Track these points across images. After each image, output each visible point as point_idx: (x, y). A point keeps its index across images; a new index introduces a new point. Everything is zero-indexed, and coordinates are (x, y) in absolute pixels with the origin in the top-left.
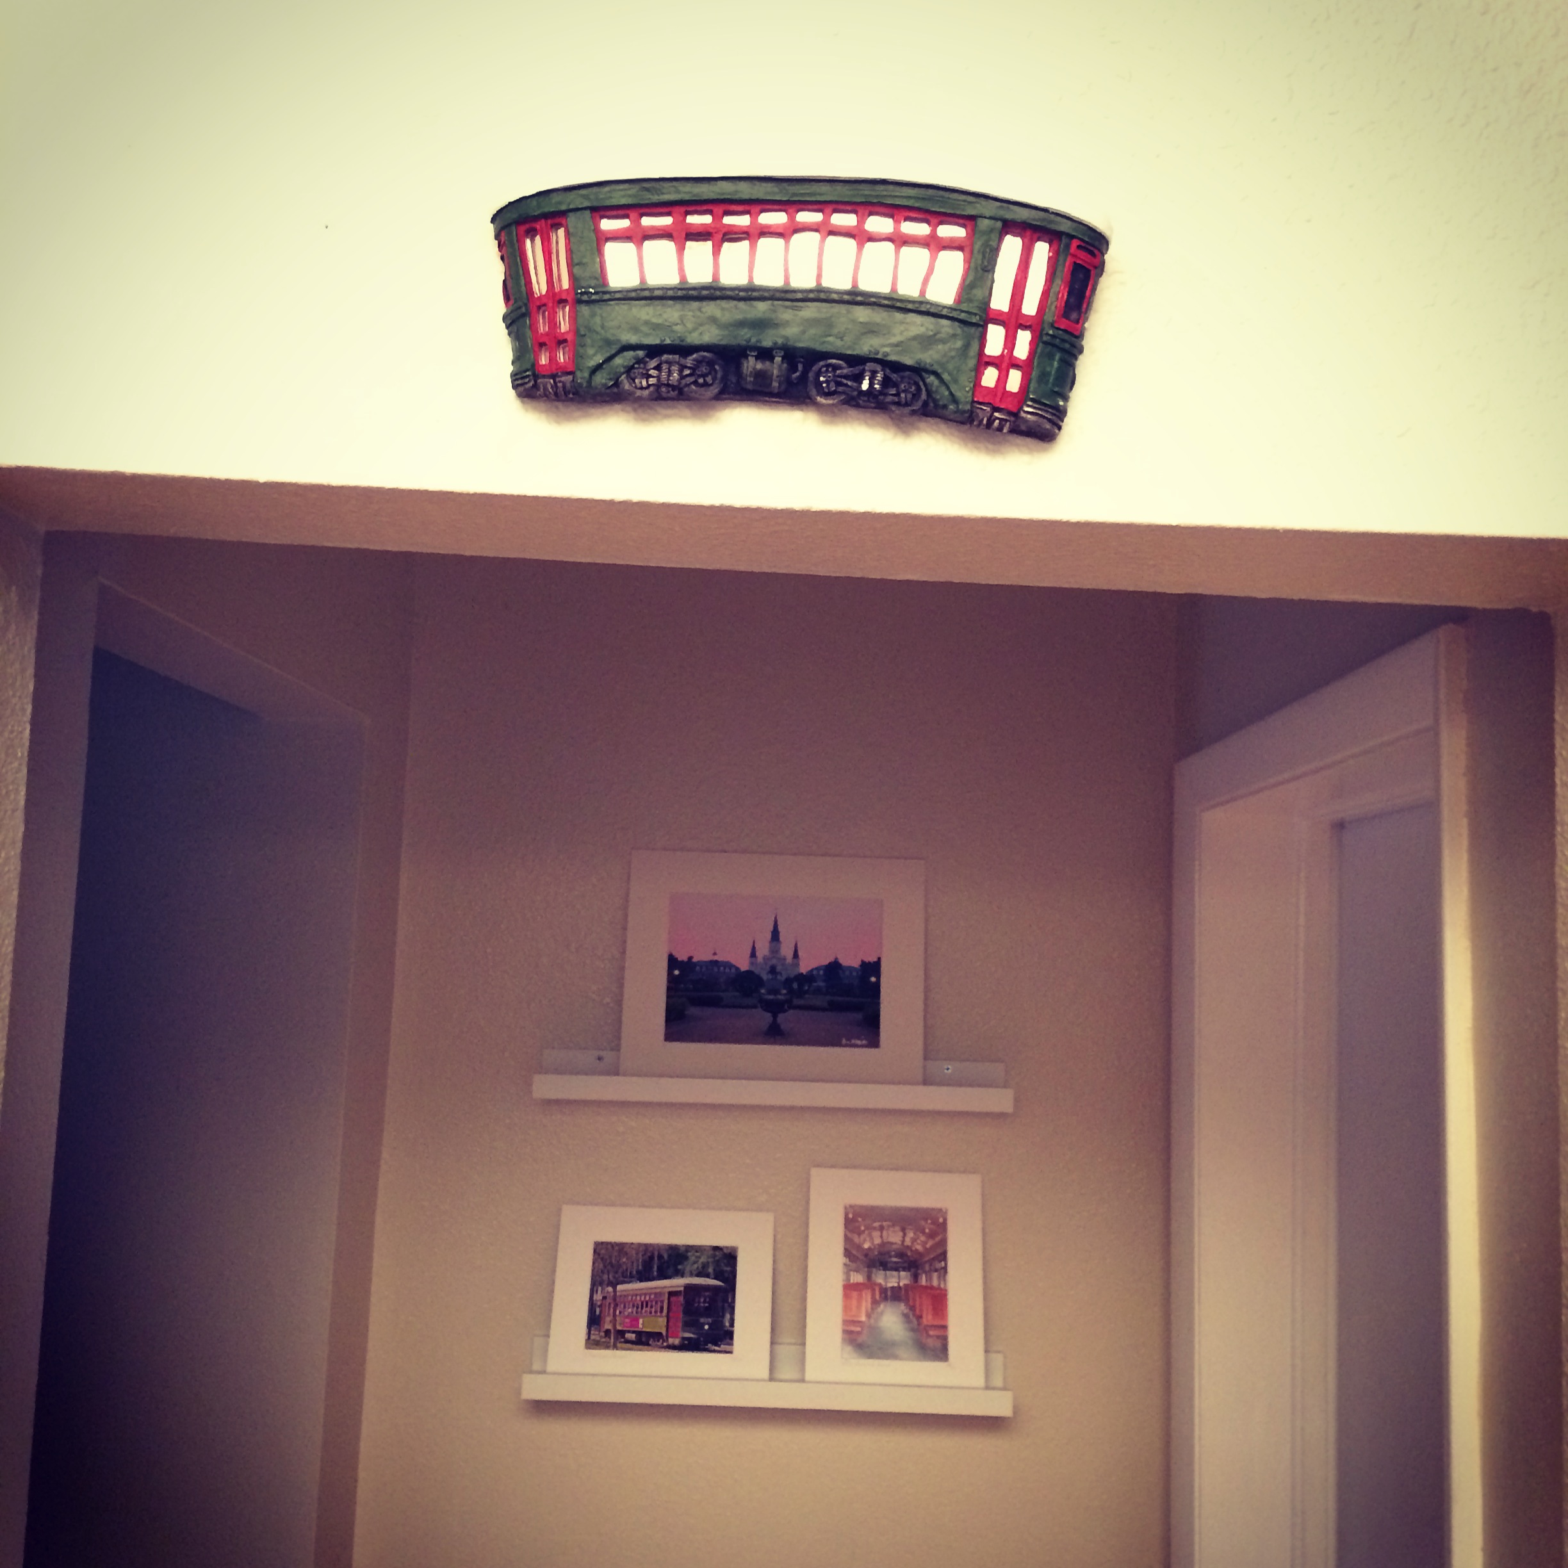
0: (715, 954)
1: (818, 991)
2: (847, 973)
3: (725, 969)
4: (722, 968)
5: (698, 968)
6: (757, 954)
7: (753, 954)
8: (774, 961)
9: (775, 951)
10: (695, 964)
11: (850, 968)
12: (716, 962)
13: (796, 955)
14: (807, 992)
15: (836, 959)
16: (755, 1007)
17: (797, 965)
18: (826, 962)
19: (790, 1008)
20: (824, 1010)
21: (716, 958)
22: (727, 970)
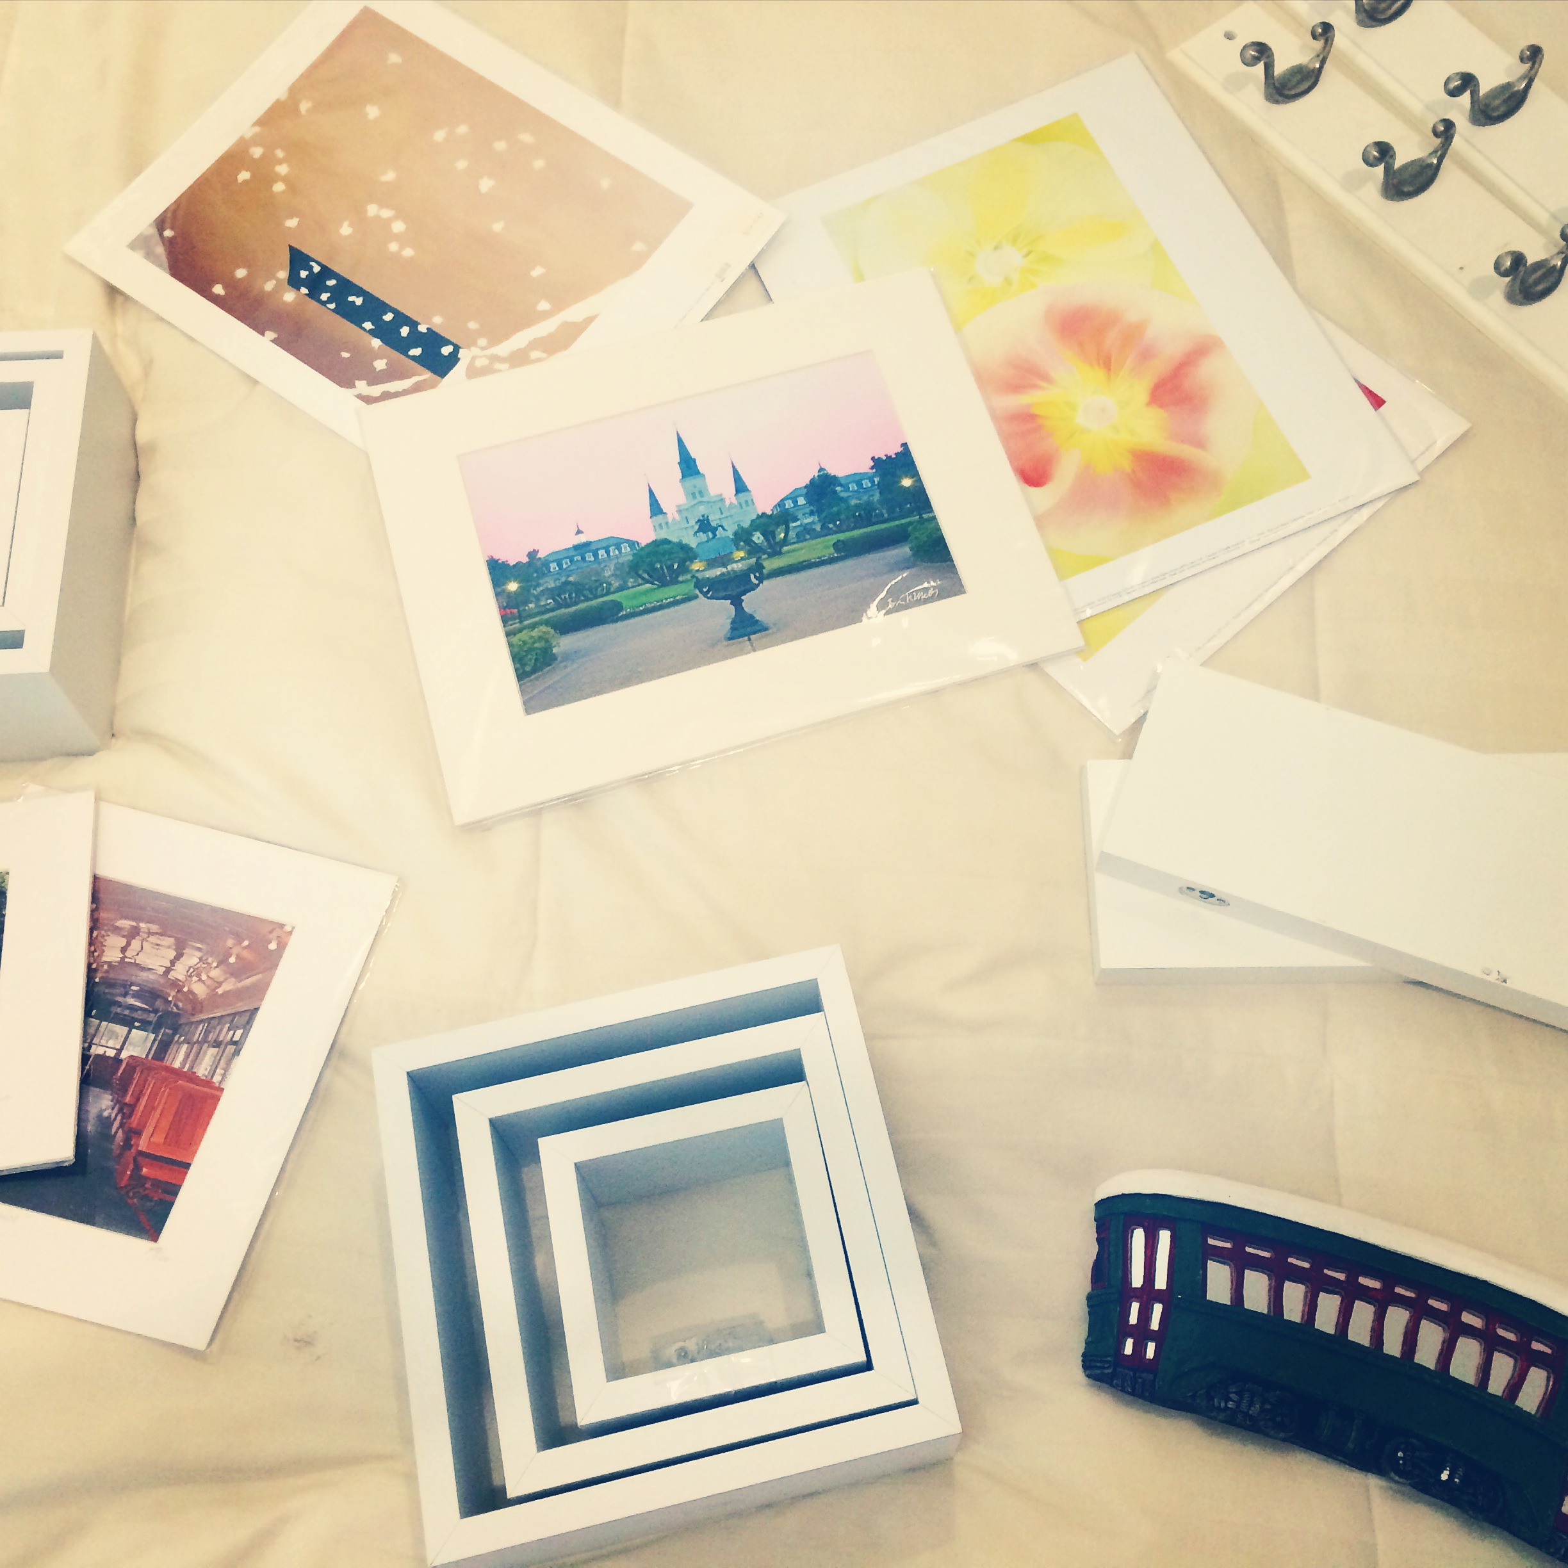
0: (579, 532)
1: (806, 533)
2: (853, 487)
3: (608, 552)
4: (602, 552)
5: (553, 566)
6: (664, 506)
7: (656, 509)
8: (702, 510)
9: (698, 494)
10: (546, 563)
11: (858, 479)
12: (587, 545)
13: (740, 487)
14: (785, 542)
15: (821, 469)
16: (689, 598)
17: (749, 503)
18: (806, 481)
19: (761, 580)
20: (831, 561)
21: (582, 539)
22: (613, 552)
